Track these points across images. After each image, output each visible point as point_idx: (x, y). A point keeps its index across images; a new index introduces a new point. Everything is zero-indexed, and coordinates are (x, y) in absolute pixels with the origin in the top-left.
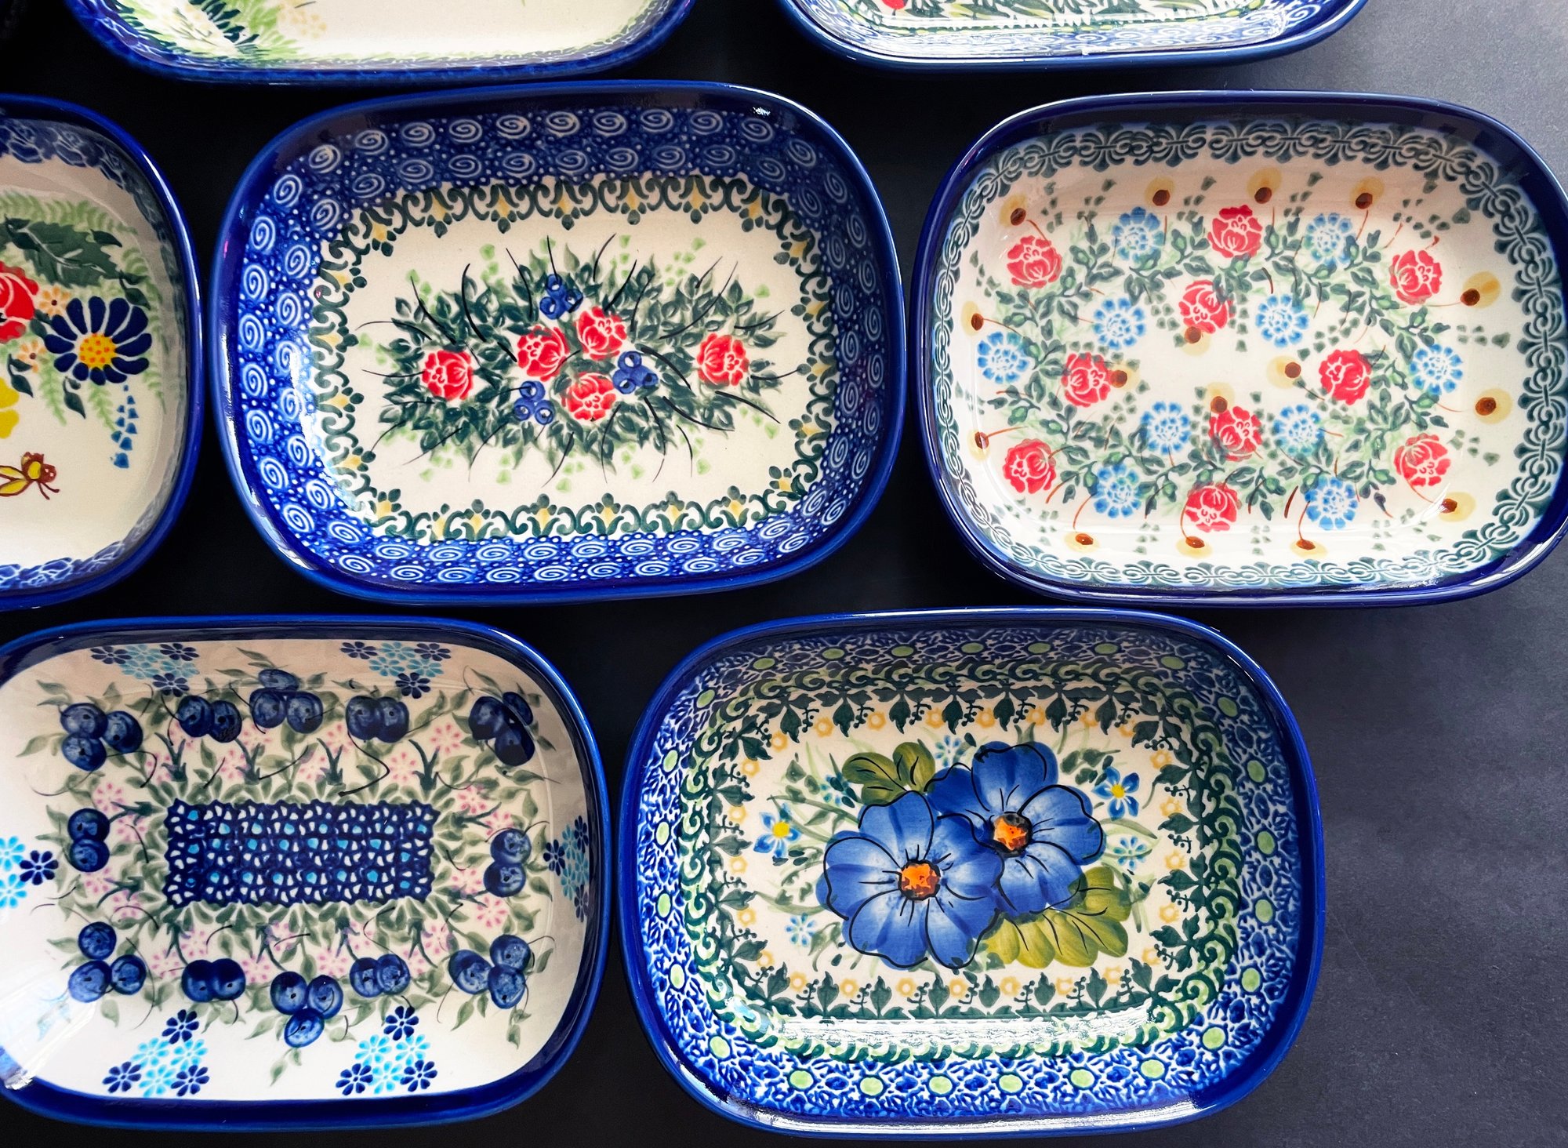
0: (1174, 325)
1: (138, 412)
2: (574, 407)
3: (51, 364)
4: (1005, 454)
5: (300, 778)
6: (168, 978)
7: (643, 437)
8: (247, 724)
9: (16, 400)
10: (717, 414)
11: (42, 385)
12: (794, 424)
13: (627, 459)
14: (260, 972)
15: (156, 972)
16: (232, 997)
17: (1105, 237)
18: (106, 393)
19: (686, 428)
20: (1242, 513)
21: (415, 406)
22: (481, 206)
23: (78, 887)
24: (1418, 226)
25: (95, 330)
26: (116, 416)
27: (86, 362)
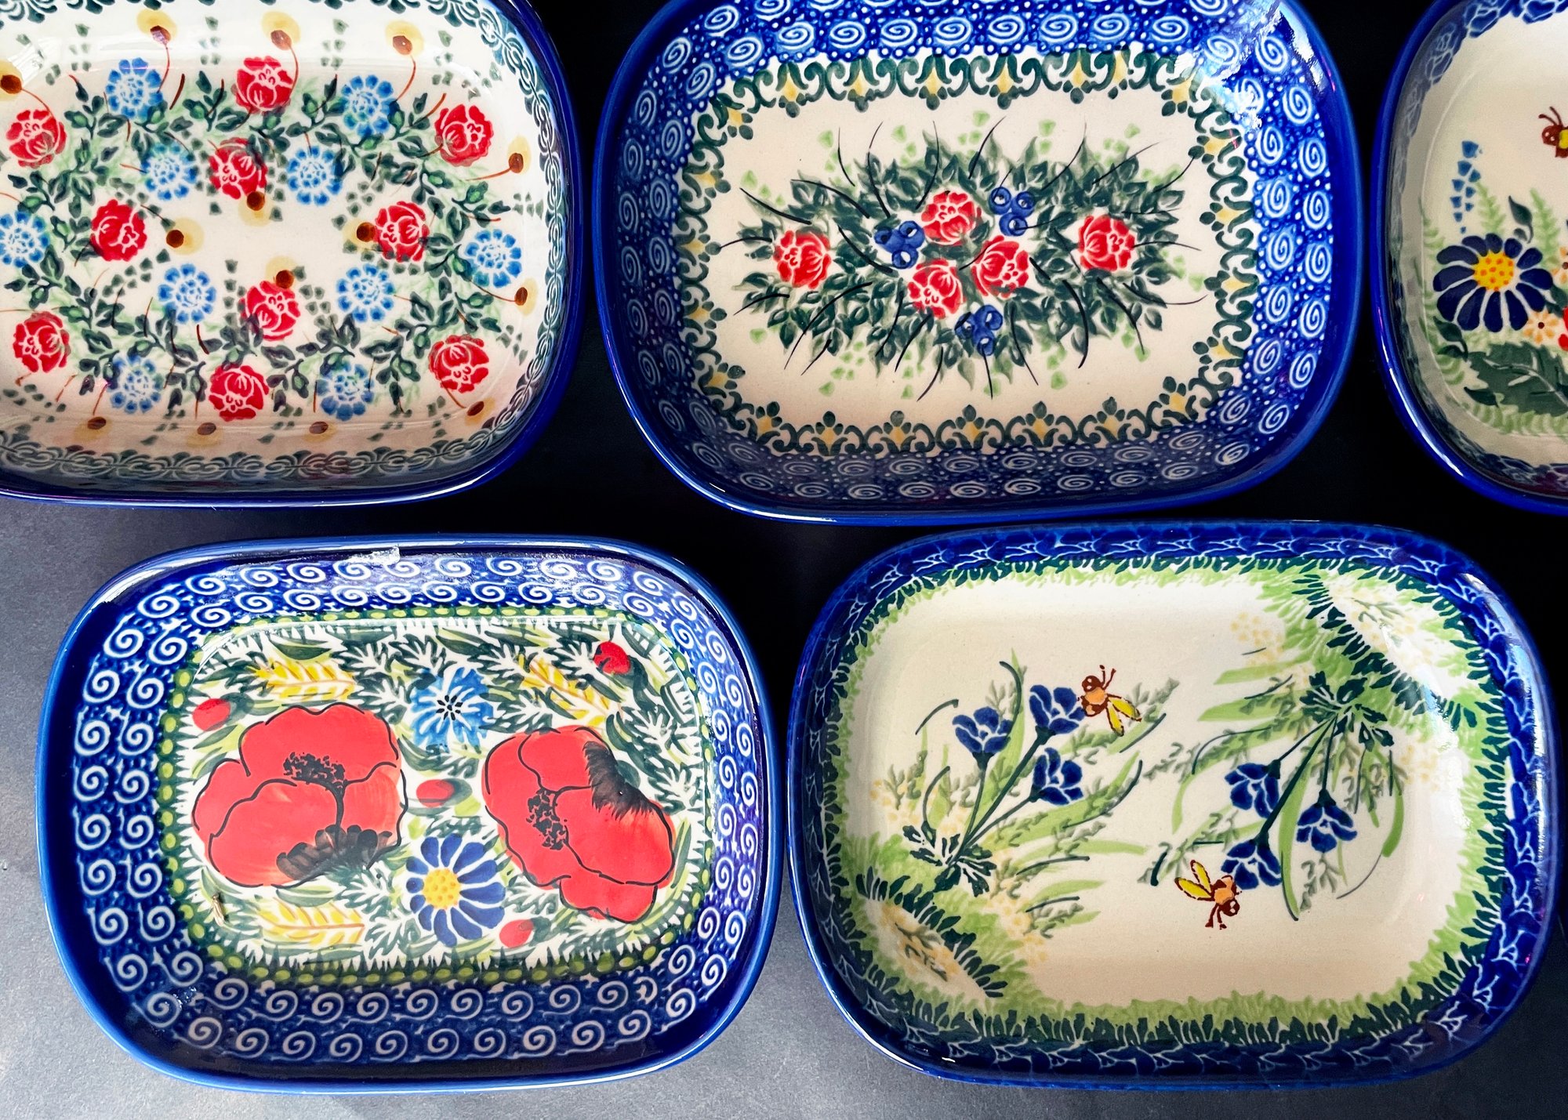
0: (305, 291)
1: (1451, 204)
2: (968, 208)
3: (1545, 257)
4: (491, 150)
7: (892, 173)
10: (810, 199)
11: (1555, 234)
12: (725, 187)
13: (911, 149)
17: (381, 390)
18: (1483, 224)
19: (845, 183)
20: (232, 80)
21: (1144, 209)
22: (1064, 430)
24: (40, 397)
25: (1496, 295)
26: (1475, 199)
27: (1506, 259)
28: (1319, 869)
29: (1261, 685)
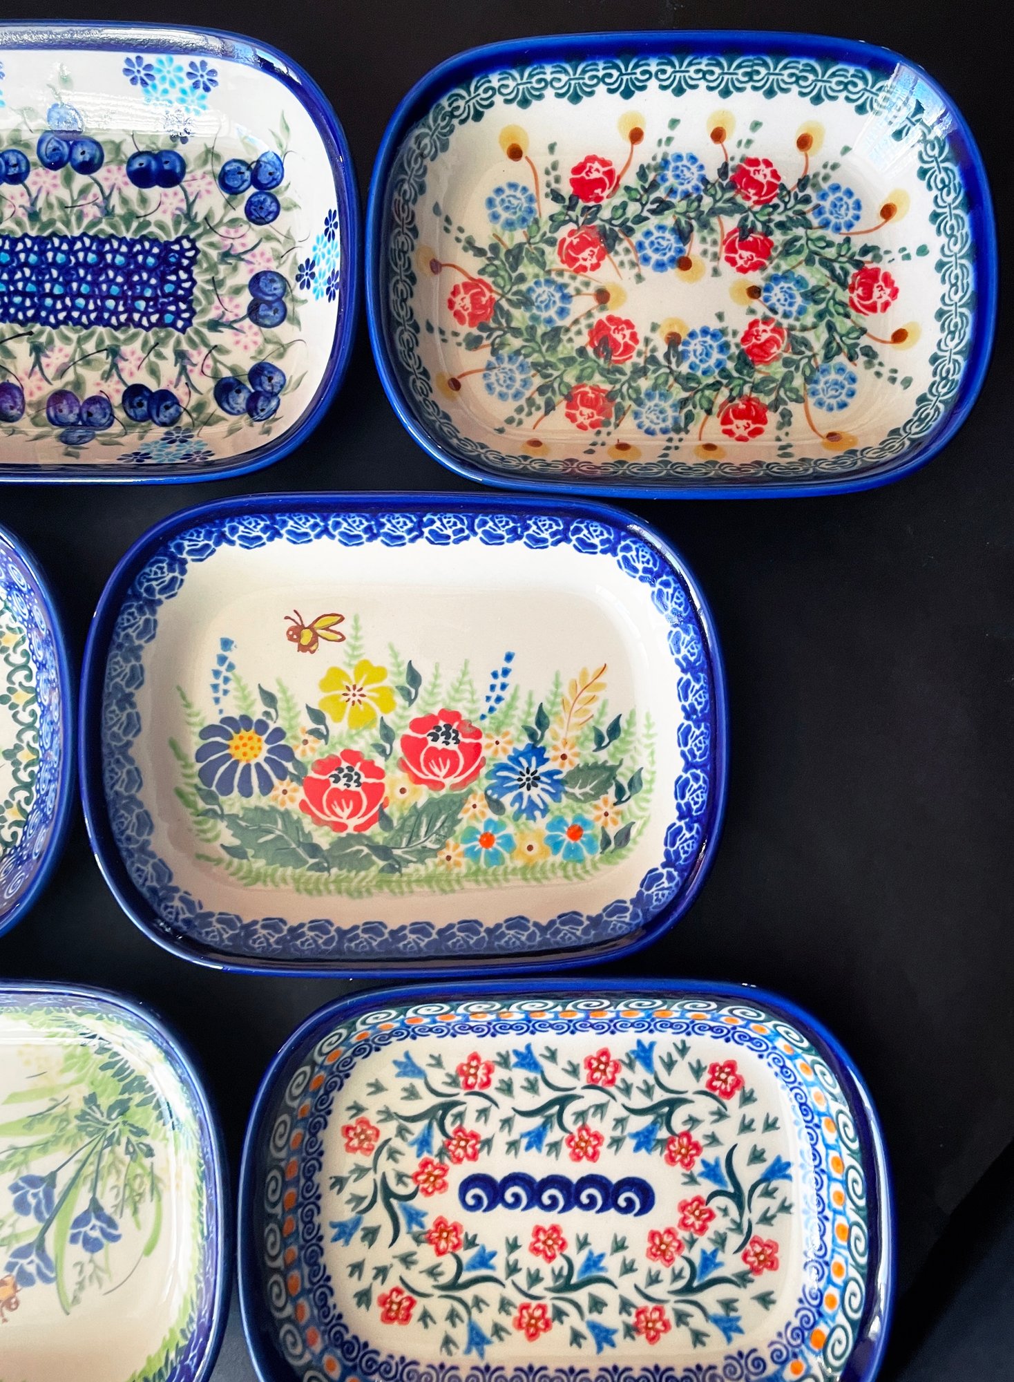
1: (210, 689)
3: (288, 735)
5: (69, 349)
6: (199, 173)
8: (117, 400)
9: (323, 702)
11: (297, 715)
14: (113, 176)
15: (209, 178)
16: (139, 154)
18: (239, 707)
23: (279, 257)
25: (248, 767)
26: (231, 686)
27: (256, 737)
28: (89, 1269)
29: (41, 1105)
